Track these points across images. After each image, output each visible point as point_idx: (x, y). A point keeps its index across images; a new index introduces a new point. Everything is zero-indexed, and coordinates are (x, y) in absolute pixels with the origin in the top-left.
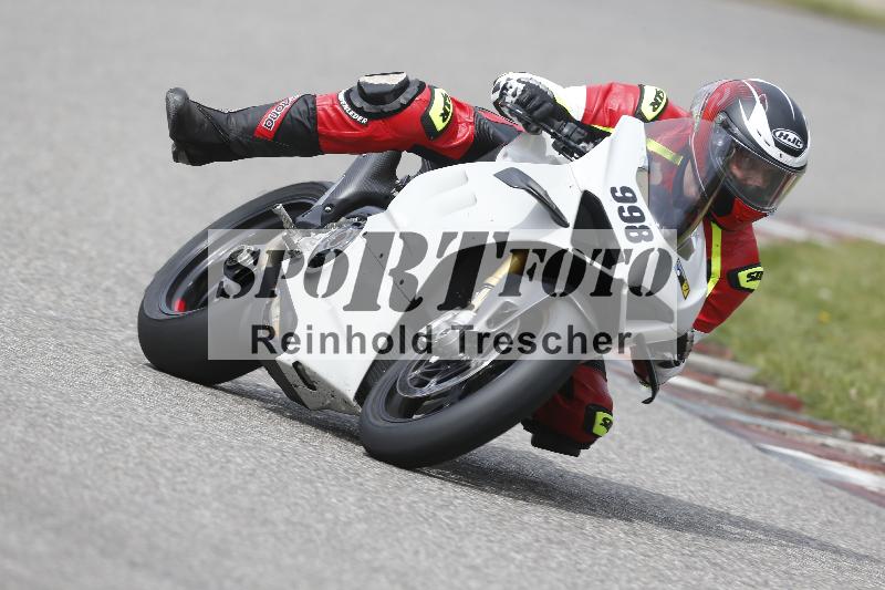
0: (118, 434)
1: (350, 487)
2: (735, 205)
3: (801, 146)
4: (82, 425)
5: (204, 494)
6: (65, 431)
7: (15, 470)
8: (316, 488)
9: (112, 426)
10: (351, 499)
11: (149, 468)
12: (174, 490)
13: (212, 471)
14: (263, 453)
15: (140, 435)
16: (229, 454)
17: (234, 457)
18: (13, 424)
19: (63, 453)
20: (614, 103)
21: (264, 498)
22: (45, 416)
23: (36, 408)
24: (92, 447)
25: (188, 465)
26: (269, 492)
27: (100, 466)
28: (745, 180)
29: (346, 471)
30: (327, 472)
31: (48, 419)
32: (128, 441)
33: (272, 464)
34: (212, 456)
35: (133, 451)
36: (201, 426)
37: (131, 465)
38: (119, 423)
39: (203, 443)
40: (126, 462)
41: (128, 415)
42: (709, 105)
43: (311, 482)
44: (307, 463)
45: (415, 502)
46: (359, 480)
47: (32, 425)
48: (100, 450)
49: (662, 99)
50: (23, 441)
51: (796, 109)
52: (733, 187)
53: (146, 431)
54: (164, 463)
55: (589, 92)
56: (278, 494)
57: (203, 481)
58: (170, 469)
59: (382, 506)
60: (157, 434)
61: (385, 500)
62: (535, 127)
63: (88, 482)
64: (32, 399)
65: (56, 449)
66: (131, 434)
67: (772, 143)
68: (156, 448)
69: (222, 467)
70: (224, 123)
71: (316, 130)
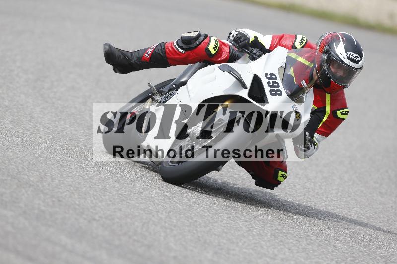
2: (332, 84)
3: (359, 59)
28: (336, 73)
42: (323, 42)
49: (304, 40)
52: (330, 75)
55: (274, 37)
67: (346, 58)
70: (130, 56)
71: (166, 57)
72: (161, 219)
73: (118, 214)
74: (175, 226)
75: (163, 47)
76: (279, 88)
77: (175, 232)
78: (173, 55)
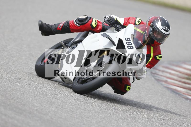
0: (75, 110)
1: (125, 122)
2: (155, 42)
3: (168, 30)
4: (67, 108)
5: (93, 123)
6: (64, 109)
7: (53, 117)
8: (118, 122)
9: (74, 108)
10: (125, 124)
11: (82, 117)
12: (87, 122)
13: (95, 118)
14: (106, 114)
15: (80, 110)
16: (99, 114)
17: (100, 115)
18: (53, 107)
19: (63, 114)
20: (130, 21)
21: (106, 124)
22: (59, 106)
23: (57, 104)
24: (69, 113)
25: (90, 116)
26: (107, 122)
27: (71, 117)
28: (157, 37)
29: (124, 118)
30: (120, 118)
31: (60, 106)
32: (77, 111)
33: (108, 116)
34: (95, 115)
35: (78, 113)
36: (93, 108)
37: (78, 116)
38: (75, 107)
39: (93, 112)
40: (77, 116)
41: (77, 106)
42: (150, 21)
43: (116, 120)
44: (116, 116)
45: (139, 125)
46: (127, 120)
47: (56, 108)
48: (71, 113)
49: (140, 20)
50: (55, 111)
51: (167, 22)
52: (154, 38)
53: (81, 109)
54: (85, 116)
55: (125, 19)
56: (109, 123)
57: (93, 120)
58: (86, 117)
59: (132, 126)
60: (83, 110)
61: (133, 124)
62: (111, 26)
63: (68, 120)
64: (57, 102)
65: (62, 113)
66: (78, 110)
67: (162, 29)
68: (83, 113)
69: (97, 117)
70: (51, 27)
71: (70, 28)
72: (30, 91)
73: (9, 89)
74: (36, 95)
75: (68, 23)
76: (132, 45)
77: (37, 98)
78: (74, 27)
